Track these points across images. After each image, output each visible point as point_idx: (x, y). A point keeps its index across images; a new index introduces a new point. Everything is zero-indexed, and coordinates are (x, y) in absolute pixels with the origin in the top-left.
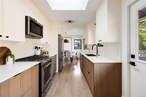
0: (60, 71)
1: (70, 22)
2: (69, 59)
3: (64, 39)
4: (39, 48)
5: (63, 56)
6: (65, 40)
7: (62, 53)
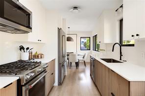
0: (60, 84)
1: (75, 8)
2: (74, 64)
3: (67, 36)
4: (28, 49)
5: (64, 61)
6: (68, 38)
7: (64, 57)
